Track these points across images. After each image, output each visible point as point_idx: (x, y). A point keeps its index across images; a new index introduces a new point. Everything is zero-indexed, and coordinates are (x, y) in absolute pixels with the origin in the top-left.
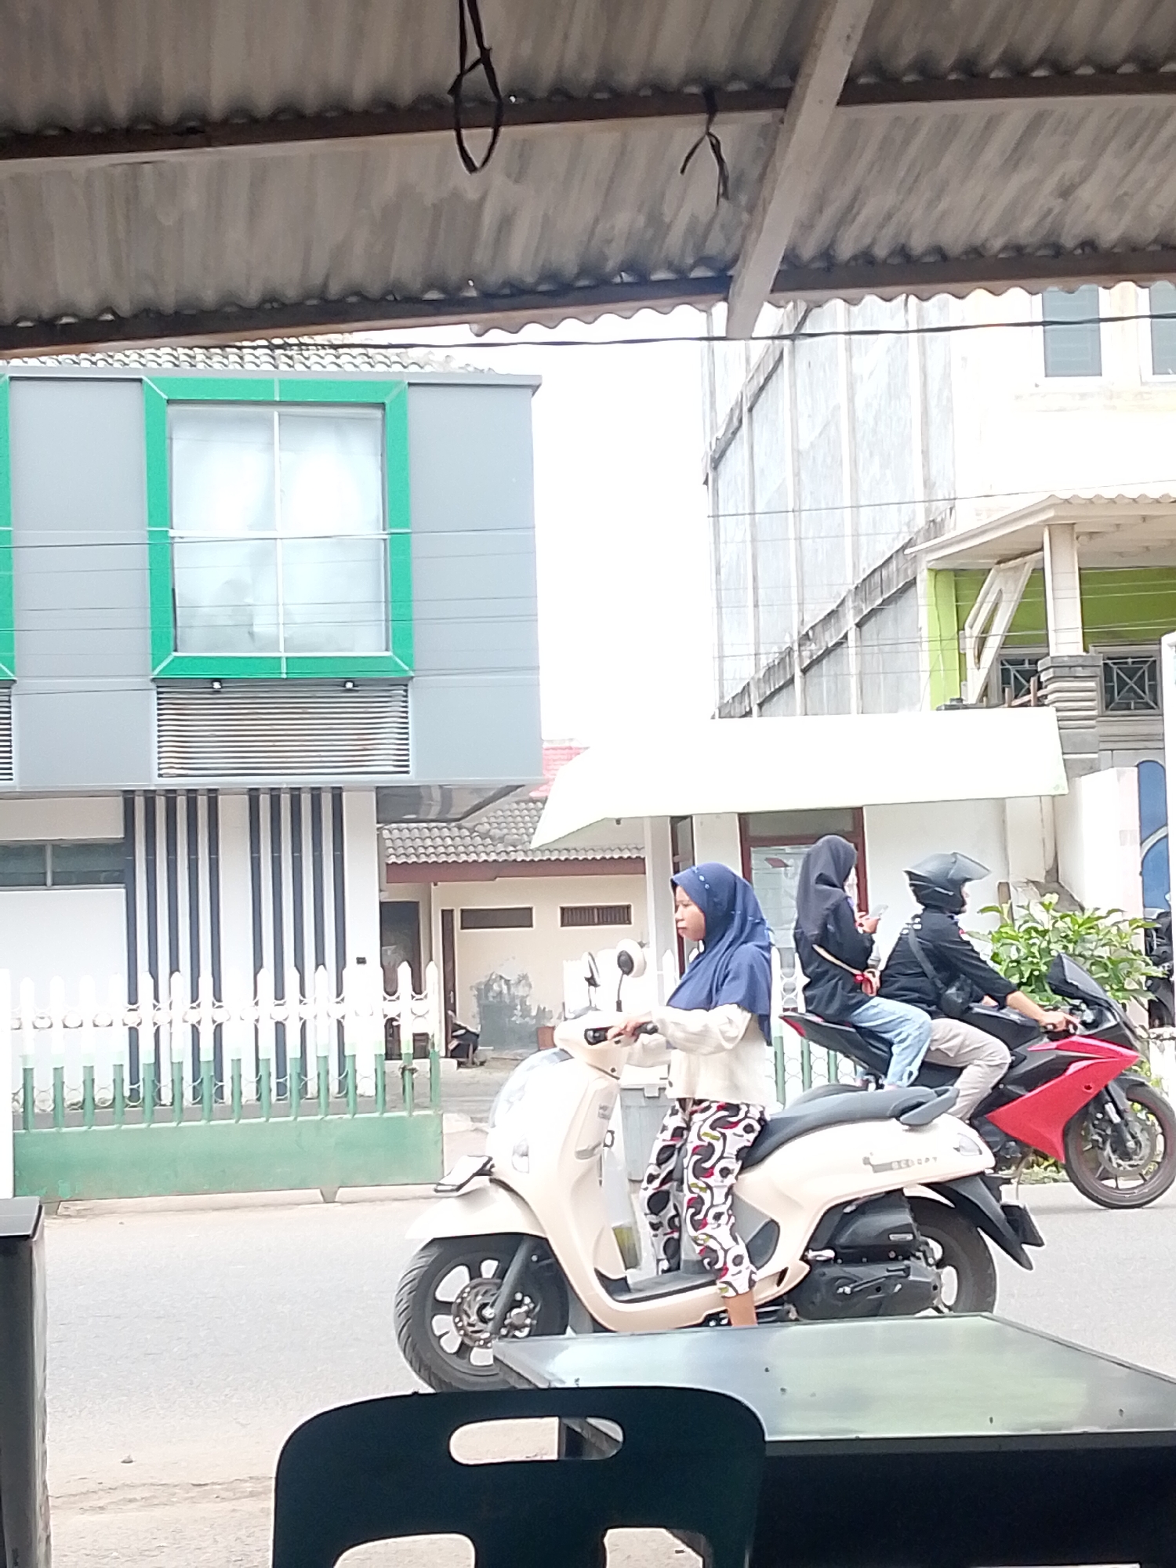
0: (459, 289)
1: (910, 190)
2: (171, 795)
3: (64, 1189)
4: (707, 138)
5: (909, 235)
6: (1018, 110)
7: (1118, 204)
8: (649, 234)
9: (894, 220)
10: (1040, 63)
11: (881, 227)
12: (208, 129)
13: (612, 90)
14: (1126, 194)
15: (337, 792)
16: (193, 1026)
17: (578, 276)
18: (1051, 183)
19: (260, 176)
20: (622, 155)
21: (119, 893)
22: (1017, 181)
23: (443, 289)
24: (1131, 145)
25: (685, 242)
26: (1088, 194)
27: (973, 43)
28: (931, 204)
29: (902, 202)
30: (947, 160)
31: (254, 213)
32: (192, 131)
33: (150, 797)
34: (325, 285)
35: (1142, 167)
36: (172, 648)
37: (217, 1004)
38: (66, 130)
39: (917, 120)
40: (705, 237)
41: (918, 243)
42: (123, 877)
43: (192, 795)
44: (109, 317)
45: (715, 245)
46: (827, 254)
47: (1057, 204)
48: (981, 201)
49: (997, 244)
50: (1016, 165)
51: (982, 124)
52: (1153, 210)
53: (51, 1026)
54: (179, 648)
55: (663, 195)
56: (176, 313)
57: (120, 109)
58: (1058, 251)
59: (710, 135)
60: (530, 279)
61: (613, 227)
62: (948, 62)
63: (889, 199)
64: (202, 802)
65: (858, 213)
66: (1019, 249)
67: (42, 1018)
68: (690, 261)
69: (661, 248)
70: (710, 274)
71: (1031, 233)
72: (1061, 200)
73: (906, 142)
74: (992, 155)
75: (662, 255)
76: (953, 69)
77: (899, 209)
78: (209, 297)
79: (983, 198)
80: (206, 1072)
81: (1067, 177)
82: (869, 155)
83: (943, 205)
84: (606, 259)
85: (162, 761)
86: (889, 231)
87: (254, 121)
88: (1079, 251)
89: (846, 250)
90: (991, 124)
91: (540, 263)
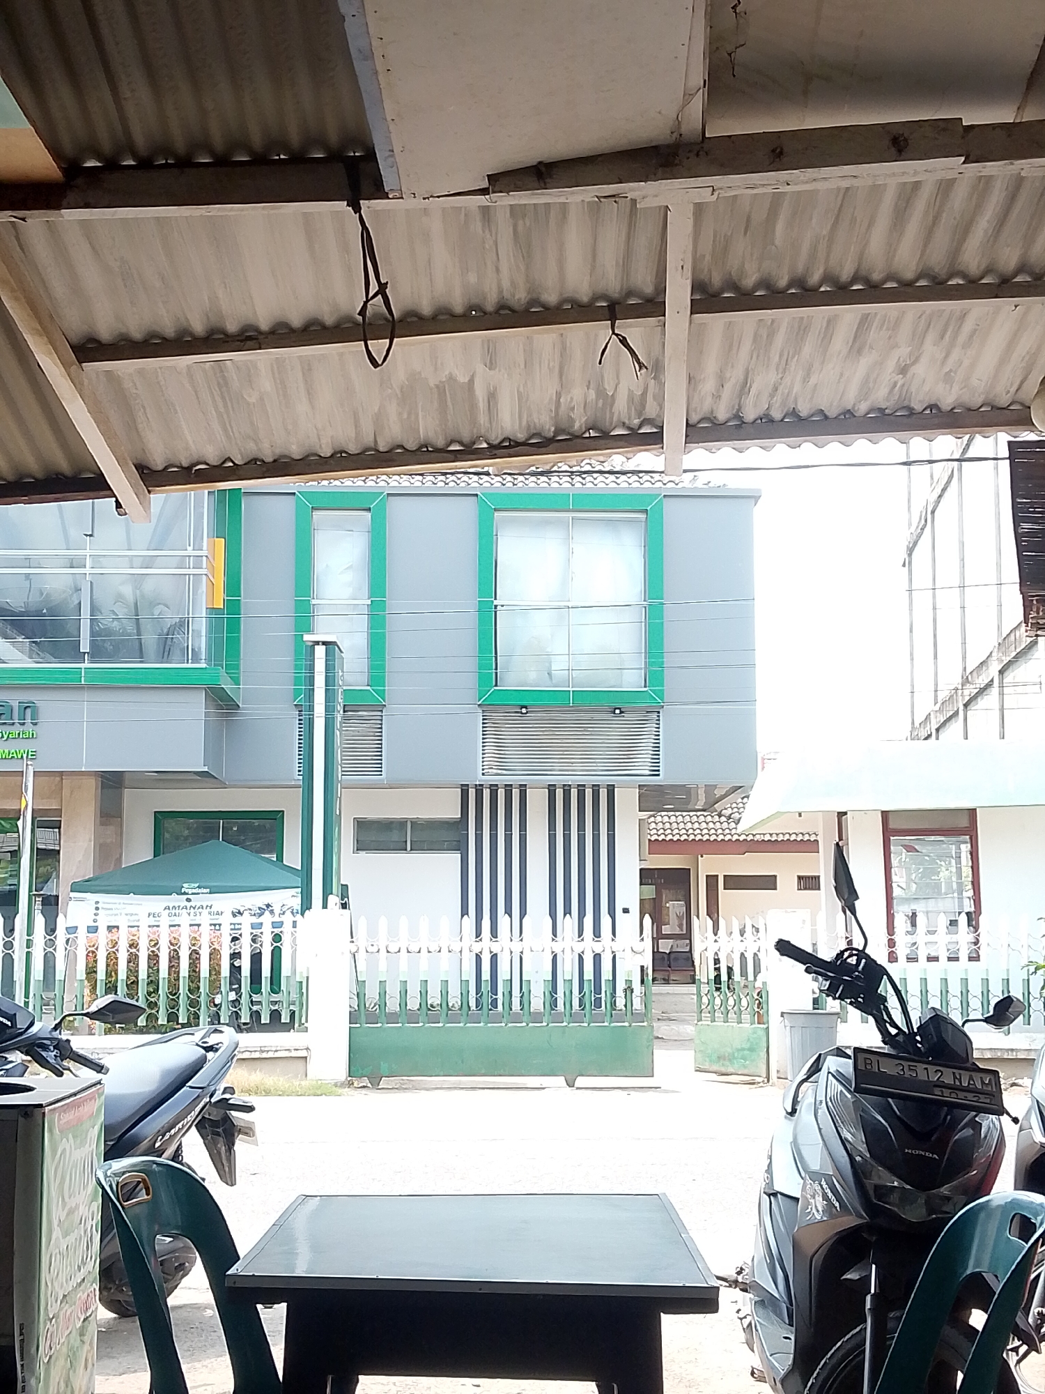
0: (474, 443)
1: (784, 371)
2: (494, 789)
3: (384, 1067)
4: (613, 336)
5: (796, 402)
6: (849, 314)
7: (948, 378)
8: (600, 403)
9: (780, 391)
10: (855, 280)
11: (772, 396)
12: (261, 337)
13: (543, 306)
14: (951, 371)
15: (611, 788)
16: (477, 955)
17: (557, 432)
18: (891, 365)
19: (307, 367)
20: (564, 350)
21: (457, 856)
22: (865, 363)
23: (461, 443)
24: (942, 337)
25: (629, 408)
26: (919, 370)
27: (800, 268)
28: (806, 379)
29: (781, 379)
30: (807, 349)
31: (310, 393)
32: (250, 338)
33: (479, 790)
34: (376, 441)
35: (956, 354)
36: (494, 684)
37: (494, 939)
38: (164, 339)
39: (773, 321)
40: (643, 405)
41: (804, 410)
42: (460, 846)
43: (508, 789)
44: (231, 464)
45: (651, 410)
46: (737, 416)
47: (900, 380)
48: (840, 378)
49: (863, 408)
50: (859, 352)
51: (825, 325)
52: (974, 382)
53: (378, 952)
54: (498, 684)
55: (602, 377)
56: (275, 461)
57: (198, 327)
58: (911, 412)
59: (617, 335)
60: (521, 437)
61: (572, 399)
62: (783, 283)
63: (772, 377)
64: (516, 793)
65: (751, 387)
66: (881, 410)
67: (372, 945)
68: (637, 422)
69: (612, 414)
70: (655, 430)
71: (887, 399)
72: (901, 376)
73: (771, 335)
74: (840, 342)
75: (615, 419)
76: (789, 286)
77: (780, 384)
78: (296, 451)
79: (842, 375)
80: (486, 988)
81: (901, 359)
82: (747, 345)
83: (813, 380)
84: (572, 420)
85: (485, 763)
86: (778, 399)
87: (292, 331)
88: (928, 412)
89: (750, 414)
90: (831, 322)
91: (524, 423)
